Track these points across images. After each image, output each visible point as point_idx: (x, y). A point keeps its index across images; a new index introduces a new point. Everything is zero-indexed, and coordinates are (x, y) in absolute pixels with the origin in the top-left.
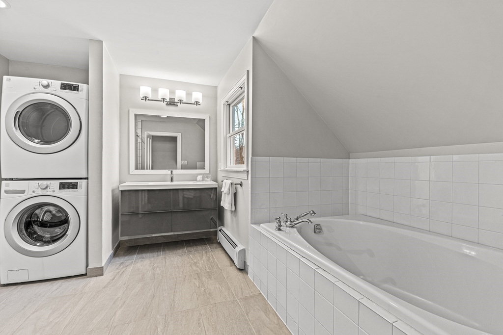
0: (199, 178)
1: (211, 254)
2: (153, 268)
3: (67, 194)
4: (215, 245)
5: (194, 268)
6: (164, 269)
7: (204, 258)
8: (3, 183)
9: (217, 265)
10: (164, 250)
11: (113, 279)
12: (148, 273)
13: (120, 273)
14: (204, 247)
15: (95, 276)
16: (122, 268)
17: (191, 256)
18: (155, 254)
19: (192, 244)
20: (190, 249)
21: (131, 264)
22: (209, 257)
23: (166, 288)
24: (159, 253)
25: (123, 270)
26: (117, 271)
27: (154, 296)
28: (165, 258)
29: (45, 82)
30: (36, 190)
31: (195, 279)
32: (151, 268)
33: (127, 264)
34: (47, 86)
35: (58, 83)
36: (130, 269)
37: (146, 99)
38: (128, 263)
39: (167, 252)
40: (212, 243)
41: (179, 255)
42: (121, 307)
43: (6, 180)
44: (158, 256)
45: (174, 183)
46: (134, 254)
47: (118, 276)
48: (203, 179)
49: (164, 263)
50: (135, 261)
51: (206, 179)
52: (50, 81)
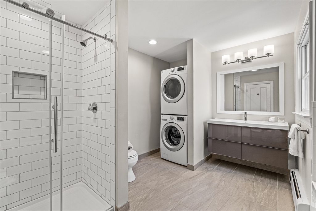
0: (272, 119)
1: (276, 191)
2: (221, 180)
3: (179, 123)
4: (285, 185)
5: (251, 195)
6: (227, 184)
7: (266, 191)
8: (162, 115)
9: (276, 205)
10: (236, 170)
11: (197, 176)
12: (216, 181)
13: (202, 174)
14: (272, 181)
15: (190, 170)
16: (205, 171)
17: (255, 184)
18: (229, 170)
19: (262, 174)
20: (257, 177)
21: (211, 170)
22: (271, 193)
23: (220, 199)
24: (232, 171)
25: (205, 172)
26: (201, 172)
27: (209, 200)
28: (233, 176)
29: (172, 69)
30: (170, 120)
31: (246, 205)
32: (220, 179)
33: (208, 170)
34: (173, 71)
35: (176, 69)
36: (208, 173)
37: (226, 63)
38: (210, 170)
39: (238, 172)
40: (284, 181)
41: (245, 179)
42: (190, 194)
43: (162, 114)
44: (230, 172)
45: (247, 122)
46: (217, 165)
47: (199, 175)
48: (276, 121)
49: (230, 179)
50: (214, 170)
51: (279, 120)
52: (174, 68)
